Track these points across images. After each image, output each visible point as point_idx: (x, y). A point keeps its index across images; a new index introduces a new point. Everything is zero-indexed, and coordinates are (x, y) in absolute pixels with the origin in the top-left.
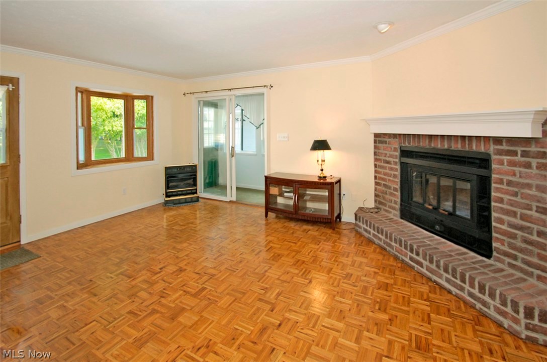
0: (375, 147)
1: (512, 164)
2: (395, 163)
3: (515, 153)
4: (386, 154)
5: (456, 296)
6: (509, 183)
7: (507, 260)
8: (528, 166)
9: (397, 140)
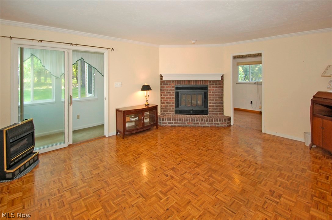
0: (161, 87)
1: (213, 87)
2: (173, 93)
3: (214, 84)
4: (168, 89)
5: (211, 127)
6: (213, 92)
7: (212, 113)
8: (217, 87)
9: (174, 83)
